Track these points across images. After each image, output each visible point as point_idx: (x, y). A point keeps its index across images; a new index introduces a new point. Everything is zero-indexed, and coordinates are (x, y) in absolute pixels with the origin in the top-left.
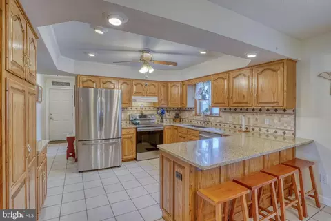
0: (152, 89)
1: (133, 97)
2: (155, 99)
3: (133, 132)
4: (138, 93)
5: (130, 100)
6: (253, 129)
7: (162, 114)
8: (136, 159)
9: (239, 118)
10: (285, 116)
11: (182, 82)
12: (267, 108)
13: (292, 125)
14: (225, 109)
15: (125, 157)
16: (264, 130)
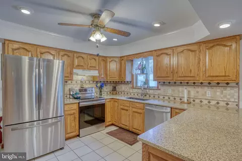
0: (93, 63)
1: (75, 71)
2: (95, 73)
3: (76, 107)
4: (79, 67)
5: (71, 73)
6: (194, 101)
7: (101, 87)
8: (78, 136)
9: (179, 91)
10: (228, 89)
11: (121, 57)
12: (216, 82)
13: (236, 97)
14: (164, 83)
15: (67, 136)
16: (205, 102)
